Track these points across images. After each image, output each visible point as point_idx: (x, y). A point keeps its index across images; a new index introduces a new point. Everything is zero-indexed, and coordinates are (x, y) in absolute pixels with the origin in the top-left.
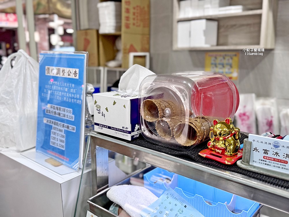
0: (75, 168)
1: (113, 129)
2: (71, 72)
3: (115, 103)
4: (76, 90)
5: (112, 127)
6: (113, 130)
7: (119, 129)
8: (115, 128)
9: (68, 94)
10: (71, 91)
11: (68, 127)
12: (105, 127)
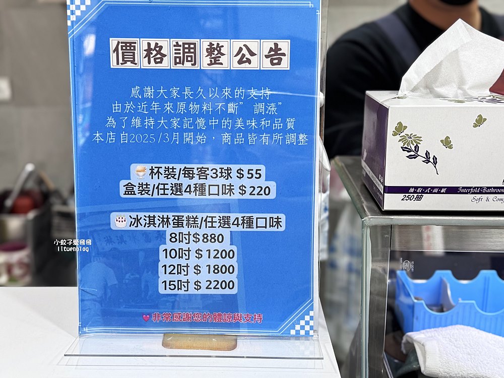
0: (302, 333)
1: (468, 190)
2: (254, 51)
3: (480, 121)
4: (277, 106)
5: (463, 188)
6: (467, 193)
7: (488, 188)
8: (475, 188)
9: (239, 121)
10: (256, 112)
11: (249, 222)
12: (436, 191)
